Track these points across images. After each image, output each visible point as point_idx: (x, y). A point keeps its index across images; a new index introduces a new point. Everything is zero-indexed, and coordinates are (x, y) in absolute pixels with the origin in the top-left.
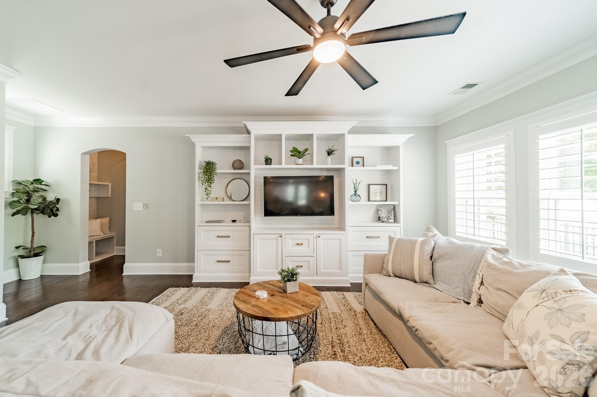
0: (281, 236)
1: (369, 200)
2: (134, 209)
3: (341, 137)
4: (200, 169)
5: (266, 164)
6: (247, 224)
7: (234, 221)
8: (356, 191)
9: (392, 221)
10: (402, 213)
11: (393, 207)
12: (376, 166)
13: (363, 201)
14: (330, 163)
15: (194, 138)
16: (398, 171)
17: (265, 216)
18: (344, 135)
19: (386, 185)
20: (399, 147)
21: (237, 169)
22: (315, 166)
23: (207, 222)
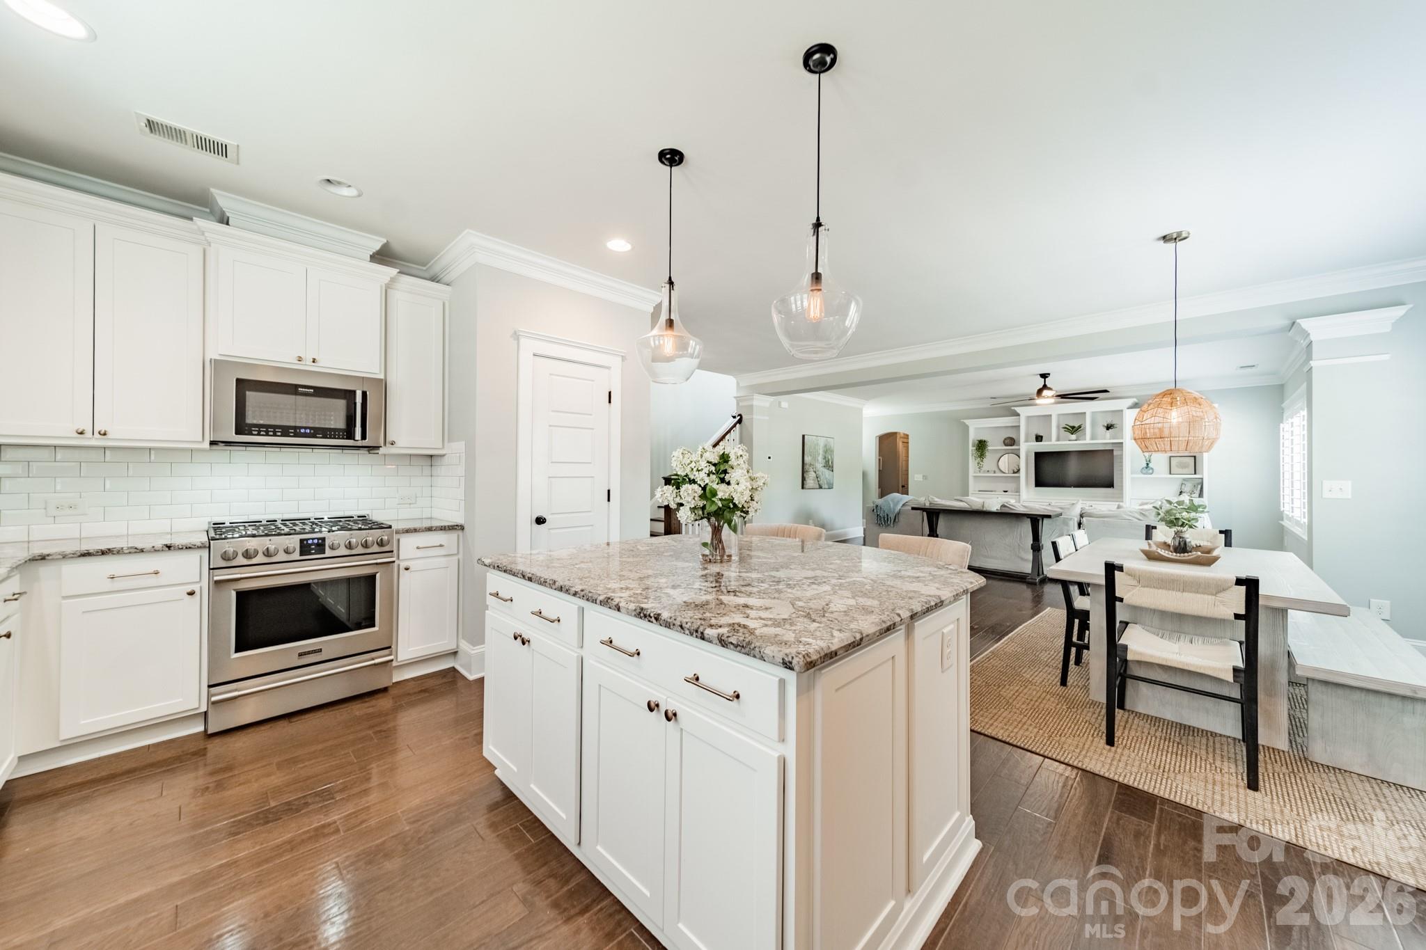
1: (1170, 474)
2: (916, 479)
4: (973, 446)
5: (1037, 441)
6: (1017, 494)
7: (1005, 491)
8: (1148, 464)
9: (1195, 495)
13: (1161, 474)
14: (1108, 439)
15: (967, 422)
17: (1037, 486)
18: (1122, 411)
19: (1195, 457)
21: (1008, 445)
22: (1088, 441)
23: (980, 491)
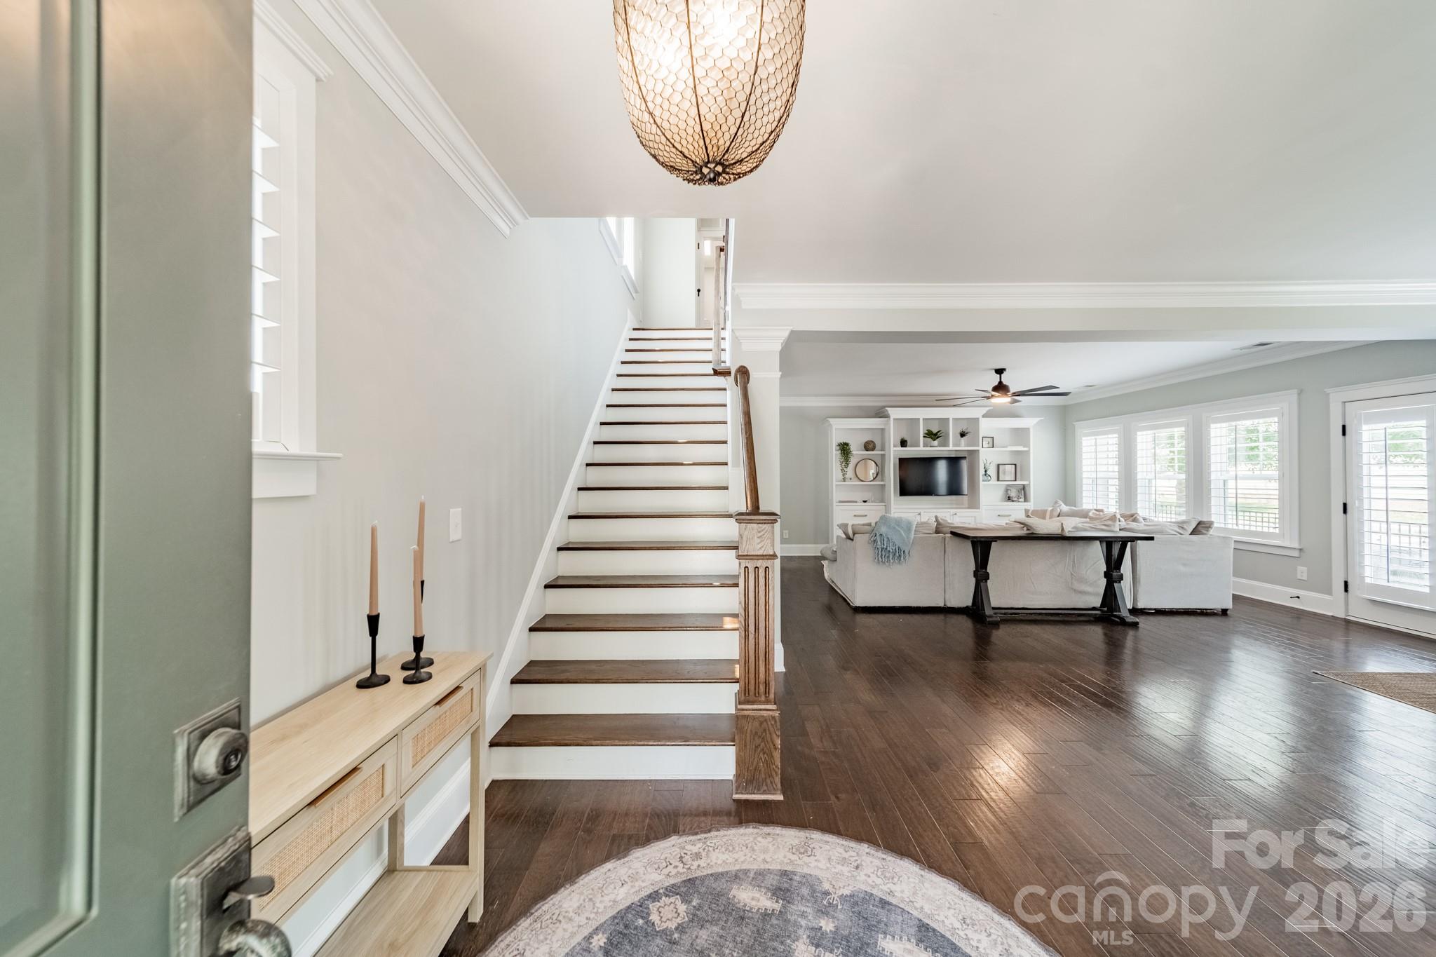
0: (920, 514)
1: (998, 480)
3: (975, 421)
4: (837, 449)
5: (902, 446)
6: (883, 504)
7: (865, 502)
8: (986, 471)
9: (1022, 500)
10: (1032, 493)
11: (1022, 486)
12: (1006, 447)
13: (994, 481)
14: (963, 446)
15: (829, 421)
16: (1028, 452)
17: (900, 495)
18: (978, 419)
19: (1015, 465)
20: (1028, 429)
21: (870, 450)
22: (951, 448)
23: (840, 502)
